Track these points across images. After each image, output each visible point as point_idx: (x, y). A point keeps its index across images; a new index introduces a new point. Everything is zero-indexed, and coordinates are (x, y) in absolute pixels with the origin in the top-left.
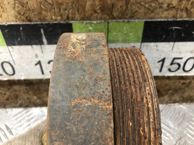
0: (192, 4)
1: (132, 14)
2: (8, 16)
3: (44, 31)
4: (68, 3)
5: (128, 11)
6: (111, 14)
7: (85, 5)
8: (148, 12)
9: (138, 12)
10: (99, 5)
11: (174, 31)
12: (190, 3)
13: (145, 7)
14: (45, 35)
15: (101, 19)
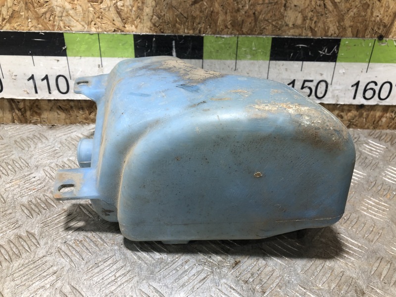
0: (315, 22)
1: (260, 31)
2: (143, 27)
3: (175, 43)
4: (202, 17)
5: (257, 27)
6: (241, 30)
7: (218, 20)
8: (275, 30)
9: (266, 29)
10: (230, 21)
11: (300, 49)
12: (313, 22)
13: (273, 25)
14: (176, 48)
15: (231, 34)
